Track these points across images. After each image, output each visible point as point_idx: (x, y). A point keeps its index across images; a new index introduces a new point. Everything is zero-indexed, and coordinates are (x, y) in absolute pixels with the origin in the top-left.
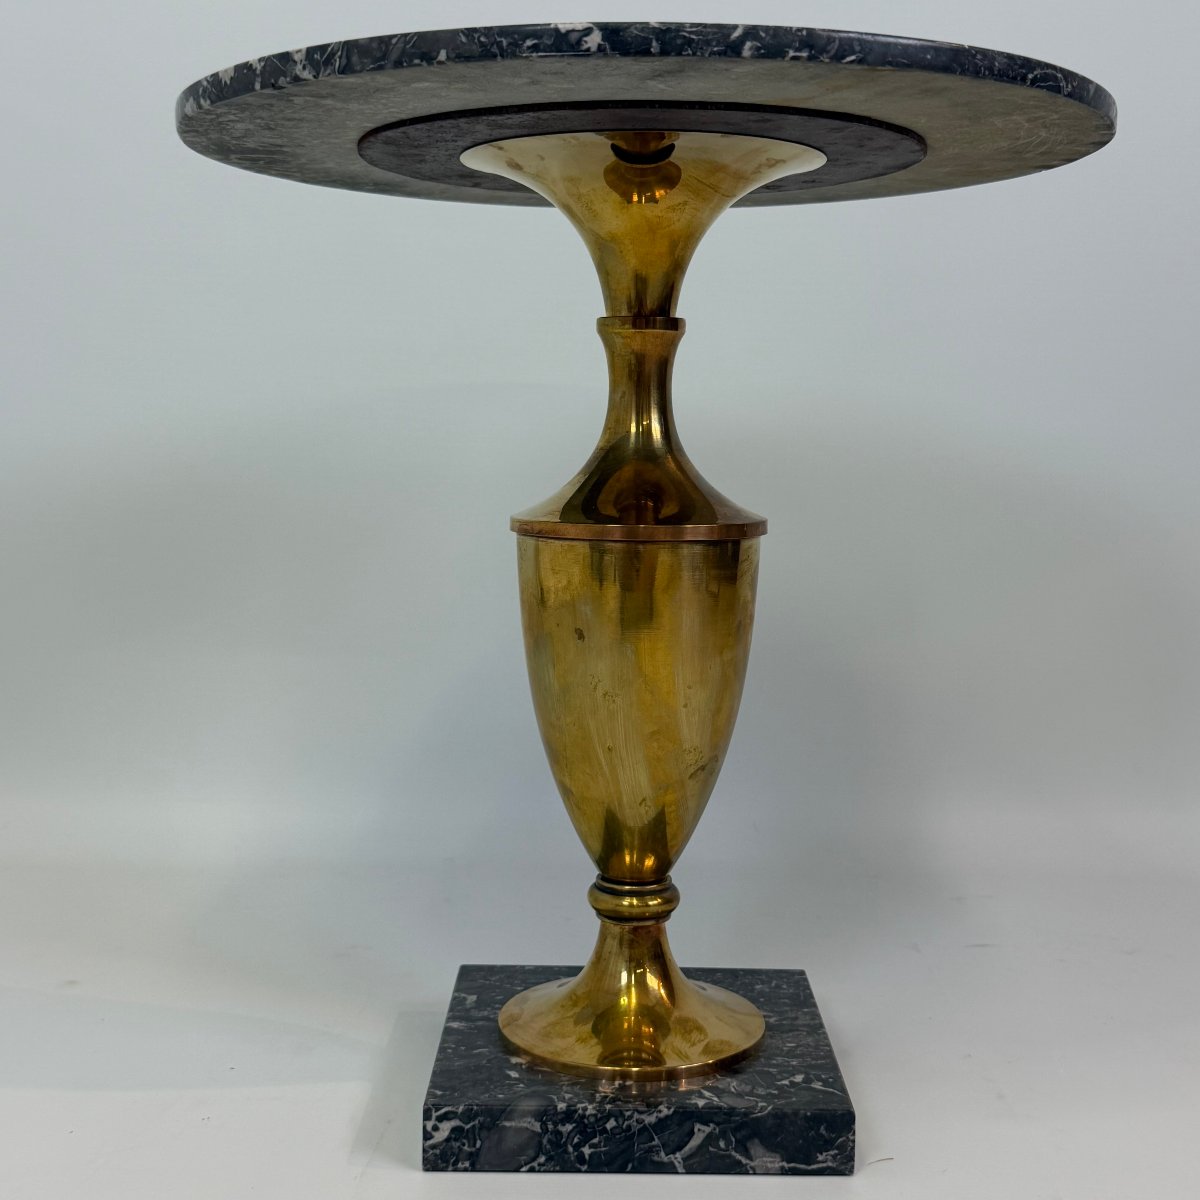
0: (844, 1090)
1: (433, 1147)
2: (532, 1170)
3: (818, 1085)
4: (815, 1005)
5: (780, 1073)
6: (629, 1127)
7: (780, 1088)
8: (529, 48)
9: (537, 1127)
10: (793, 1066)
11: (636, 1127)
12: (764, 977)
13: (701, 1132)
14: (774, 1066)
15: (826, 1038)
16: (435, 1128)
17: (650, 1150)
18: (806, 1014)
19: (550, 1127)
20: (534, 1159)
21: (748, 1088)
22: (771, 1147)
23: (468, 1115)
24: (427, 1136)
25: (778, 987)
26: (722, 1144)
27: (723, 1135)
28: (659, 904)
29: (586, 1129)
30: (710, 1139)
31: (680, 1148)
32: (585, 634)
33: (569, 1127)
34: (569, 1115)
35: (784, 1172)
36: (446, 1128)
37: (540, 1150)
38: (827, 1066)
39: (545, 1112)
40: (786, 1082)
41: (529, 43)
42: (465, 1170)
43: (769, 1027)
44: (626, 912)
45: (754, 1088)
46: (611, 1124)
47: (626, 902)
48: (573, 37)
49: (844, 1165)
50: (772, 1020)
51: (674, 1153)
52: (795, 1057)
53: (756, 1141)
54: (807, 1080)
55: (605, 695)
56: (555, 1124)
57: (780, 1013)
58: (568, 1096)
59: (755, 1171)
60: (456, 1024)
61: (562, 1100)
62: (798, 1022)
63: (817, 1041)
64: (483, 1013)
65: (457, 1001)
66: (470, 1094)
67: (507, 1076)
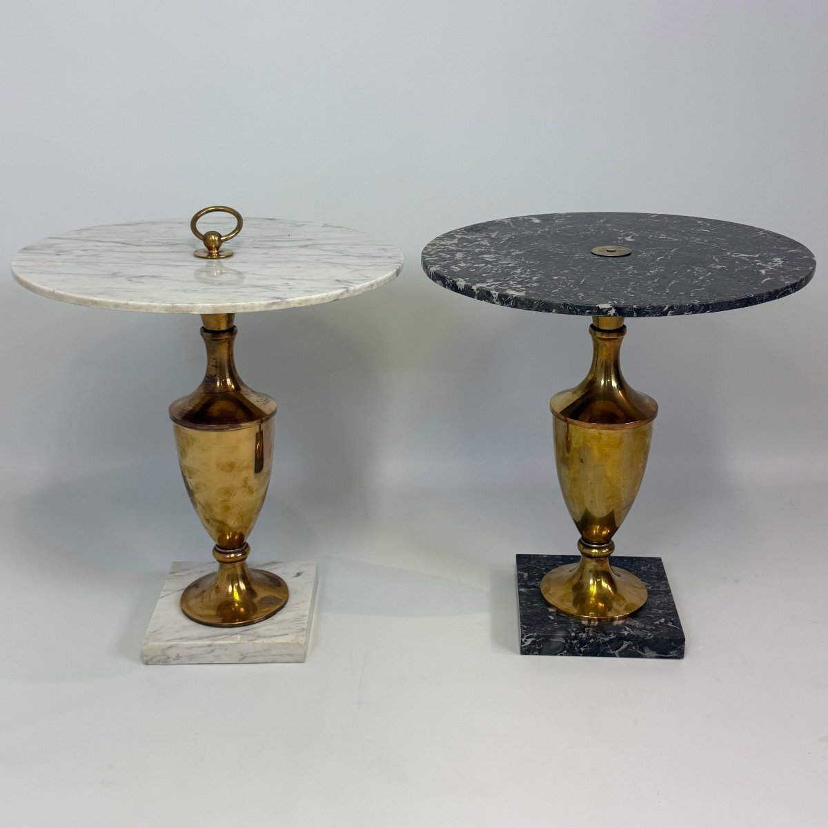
0: (681, 627)
1: (525, 647)
2: (562, 655)
3: (670, 624)
4: (666, 579)
5: (655, 617)
6: (599, 642)
7: (655, 625)
8: (587, 313)
9: (564, 641)
10: (660, 614)
11: (601, 642)
12: (644, 562)
13: (626, 644)
14: (653, 614)
15: (672, 598)
16: (526, 641)
17: (606, 649)
18: (663, 584)
19: (569, 641)
20: (562, 651)
21: (643, 626)
22: (652, 649)
23: (538, 637)
24: (522, 643)
25: (651, 568)
26: (634, 648)
27: (634, 645)
28: (607, 552)
29: (582, 643)
30: (629, 646)
31: (617, 649)
32: (583, 461)
33: (576, 641)
34: (575, 638)
35: (657, 657)
36: (529, 641)
37: (565, 649)
38: (672, 614)
39: (567, 636)
40: (657, 622)
41: (587, 311)
42: (537, 654)
43: (649, 592)
44: (593, 555)
45: (645, 626)
46: (592, 641)
47: (594, 551)
48: (604, 311)
49: (680, 655)
50: (650, 588)
51: (615, 650)
52: (660, 609)
53: (647, 647)
54: (666, 622)
55: (591, 483)
56: (571, 640)
57: (652, 584)
58: (575, 629)
59: (646, 657)
60: (523, 590)
61: (573, 631)
62: (661, 589)
63: (669, 600)
64: (533, 583)
65: (520, 577)
66: (538, 628)
67: (550, 619)
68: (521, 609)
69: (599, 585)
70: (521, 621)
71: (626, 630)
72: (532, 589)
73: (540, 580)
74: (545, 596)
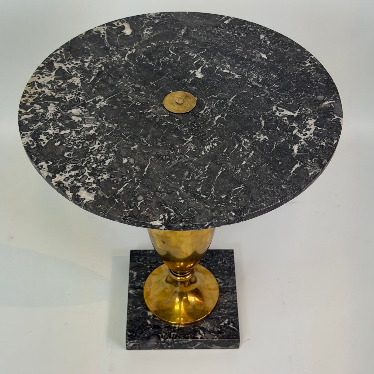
0: (238, 328)
1: (129, 347)
2: (155, 349)
3: (231, 325)
4: (234, 275)
5: (222, 318)
6: (180, 343)
7: (221, 327)
9: (156, 343)
10: (225, 314)
11: (182, 343)
12: (221, 256)
13: (199, 344)
14: (220, 314)
15: (236, 296)
16: (129, 344)
17: (186, 346)
18: (232, 280)
19: (159, 343)
22: (218, 345)
23: (138, 342)
25: (225, 263)
26: (205, 345)
29: (169, 344)
30: (201, 344)
32: (165, 242)
34: (164, 342)
35: (221, 348)
36: (132, 344)
37: (157, 347)
38: (234, 314)
39: (158, 341)
40: (223, 324)
41: (143, 226)
42: (138, 350)
43: (221, 290)
44: (179, 281)
45: (214, 328)
46: (176, 343)
49: (237, 347)
50: (221, 285)
51: (192, 346)
52: (226, 308)
53: (214, 344)
54: (229, 323)
56: (161, 343)
57: (224, 280)
58: (164, 334)
59: (213, 348)
60: (132, 292)
61: (162, 337)
62: (229, 286)
63: (233, 298)
64: (139, 284)
65: (131, 275)
66: (138, 334)
67: (147, 323)
68: (128, 314)
70: (127, 327)
71: (200, 334)
72: (138, 290)
73: (145, 280)
74: (146, 301)
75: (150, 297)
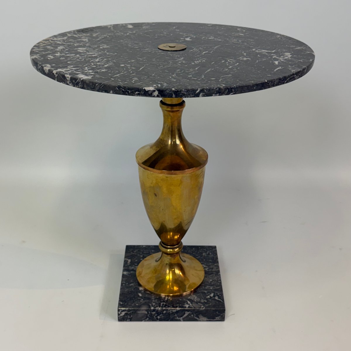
0: (223, 300)
1: (121, 317)
2: (145, 321)
3: (217, 298)
4: (218, 262)
5: (208, 292)
6: (169, 313)
7: (207, 299)
8: (137, 94)
9: (146, 313)
10: (211, 290)
11: (171, 312)
12: (205, 250)
13: (187, 314)
14: (206, 290)
15: (220, 277)
16: (121, 313)
17: (174, 317)
18: (215, 266)
19: (150, 312)
20: (146, 319)
21: (199, 300)
22: (204, 316)
23: (129, 311)
24: (119, 315)
25: (209, 254)
26: (192, 316)
27: (192, 314)
28: (178, 250)
29: (158, 313)
30: (189, 315)
31: (182, 316)
32: (157, 195)
33: (154, 313)
34: (154, 310)
35: (207, 321)
36: (123, 313)
37: (147, 317)
38: (219, 290)
39: (148, 310)
40: (209, 297)
42: (129, 321)
43: (206, 273)
44: (169, 253)
45: (201, 300)
46: (165, 312)
47: (169, 250)
48: (150, 92)
49: (222, 319)
50: (206, 269)
51: (180, 317)
52: (212, 285)
53: (201, 315)
54: (214, 296)
55: (163, 210)
56: (151, 312)
57: (209, 266)
58: (154, 304)
59: (200, 321)
60: (125, 273)
61: (153, 306)
62: (214, 270)
63: (218, 278)
64: (133, 268)
65: (125, 262)
66: (129, 304)
67: (139, 296)
68: (121, 289)
69: (174, 273)
70: (120, 298)
71: (187, 304)
72: (132, 272)
73: (138, 265)
74: (138, 279)
75: (142, 275)
